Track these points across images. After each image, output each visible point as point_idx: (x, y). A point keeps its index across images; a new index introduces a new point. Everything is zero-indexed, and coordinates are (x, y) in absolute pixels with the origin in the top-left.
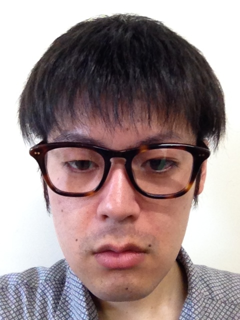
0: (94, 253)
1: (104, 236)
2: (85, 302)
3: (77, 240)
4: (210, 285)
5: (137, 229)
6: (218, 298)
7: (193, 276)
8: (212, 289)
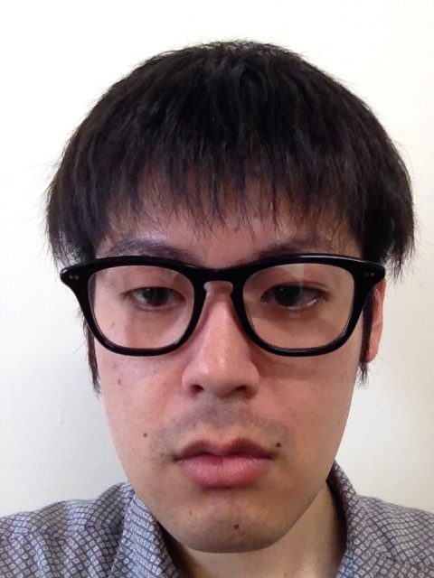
0: (176, 458)
1: (194, 425)
2: (159, 566)
3: (145, 435)
4: (388, 535)
5: (254, 413)
6: (404, 558)
7: (357, 515)
8: (393, 540)
